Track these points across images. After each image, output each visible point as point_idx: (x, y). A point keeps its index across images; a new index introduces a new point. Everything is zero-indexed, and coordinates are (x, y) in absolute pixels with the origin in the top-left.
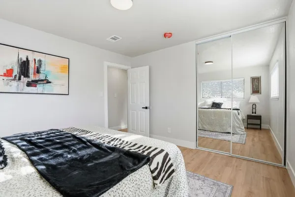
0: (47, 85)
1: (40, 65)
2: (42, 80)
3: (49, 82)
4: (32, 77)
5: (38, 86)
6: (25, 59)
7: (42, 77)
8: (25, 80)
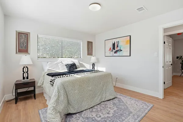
0: (121, 52)
1: (118, 43)
2: (119, 50)
3: (121, 51)
4: (116, 49)
5: (118, 53)
6: (114, 43)
7: (119, 48)
8: (114, 51)
